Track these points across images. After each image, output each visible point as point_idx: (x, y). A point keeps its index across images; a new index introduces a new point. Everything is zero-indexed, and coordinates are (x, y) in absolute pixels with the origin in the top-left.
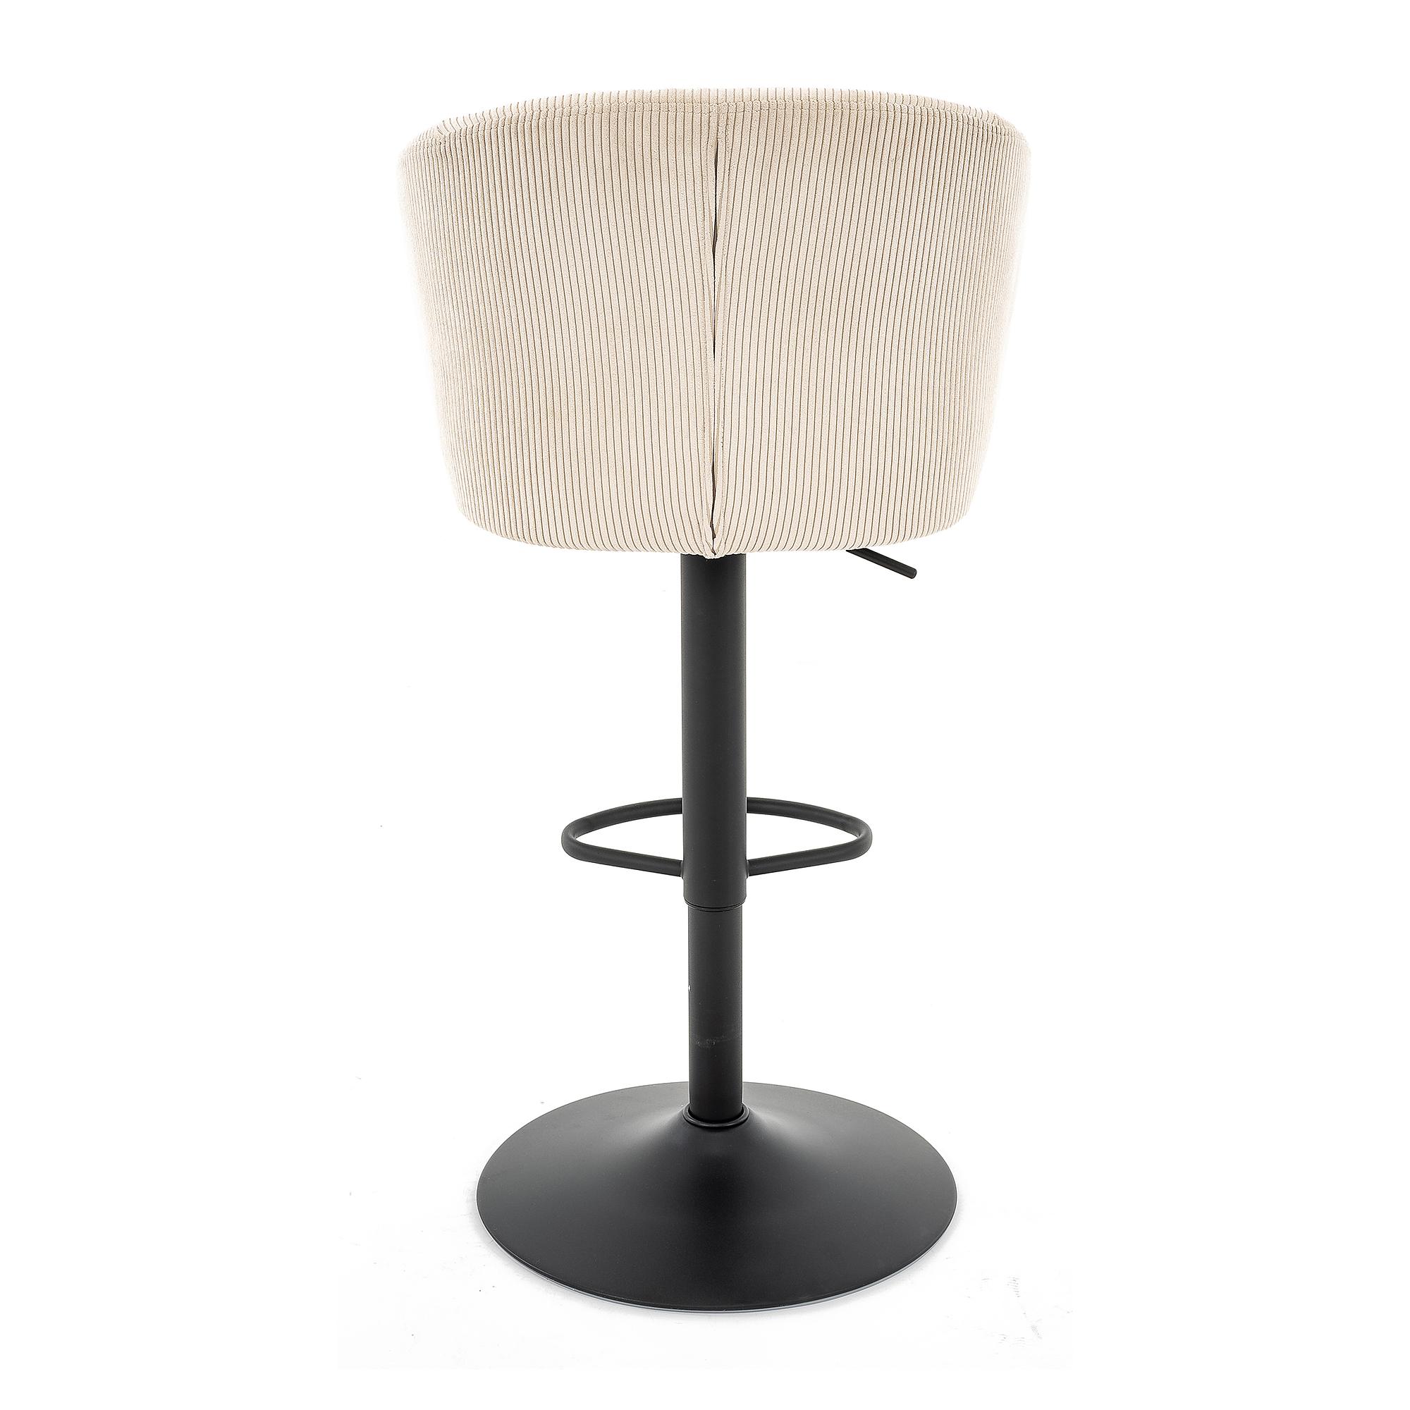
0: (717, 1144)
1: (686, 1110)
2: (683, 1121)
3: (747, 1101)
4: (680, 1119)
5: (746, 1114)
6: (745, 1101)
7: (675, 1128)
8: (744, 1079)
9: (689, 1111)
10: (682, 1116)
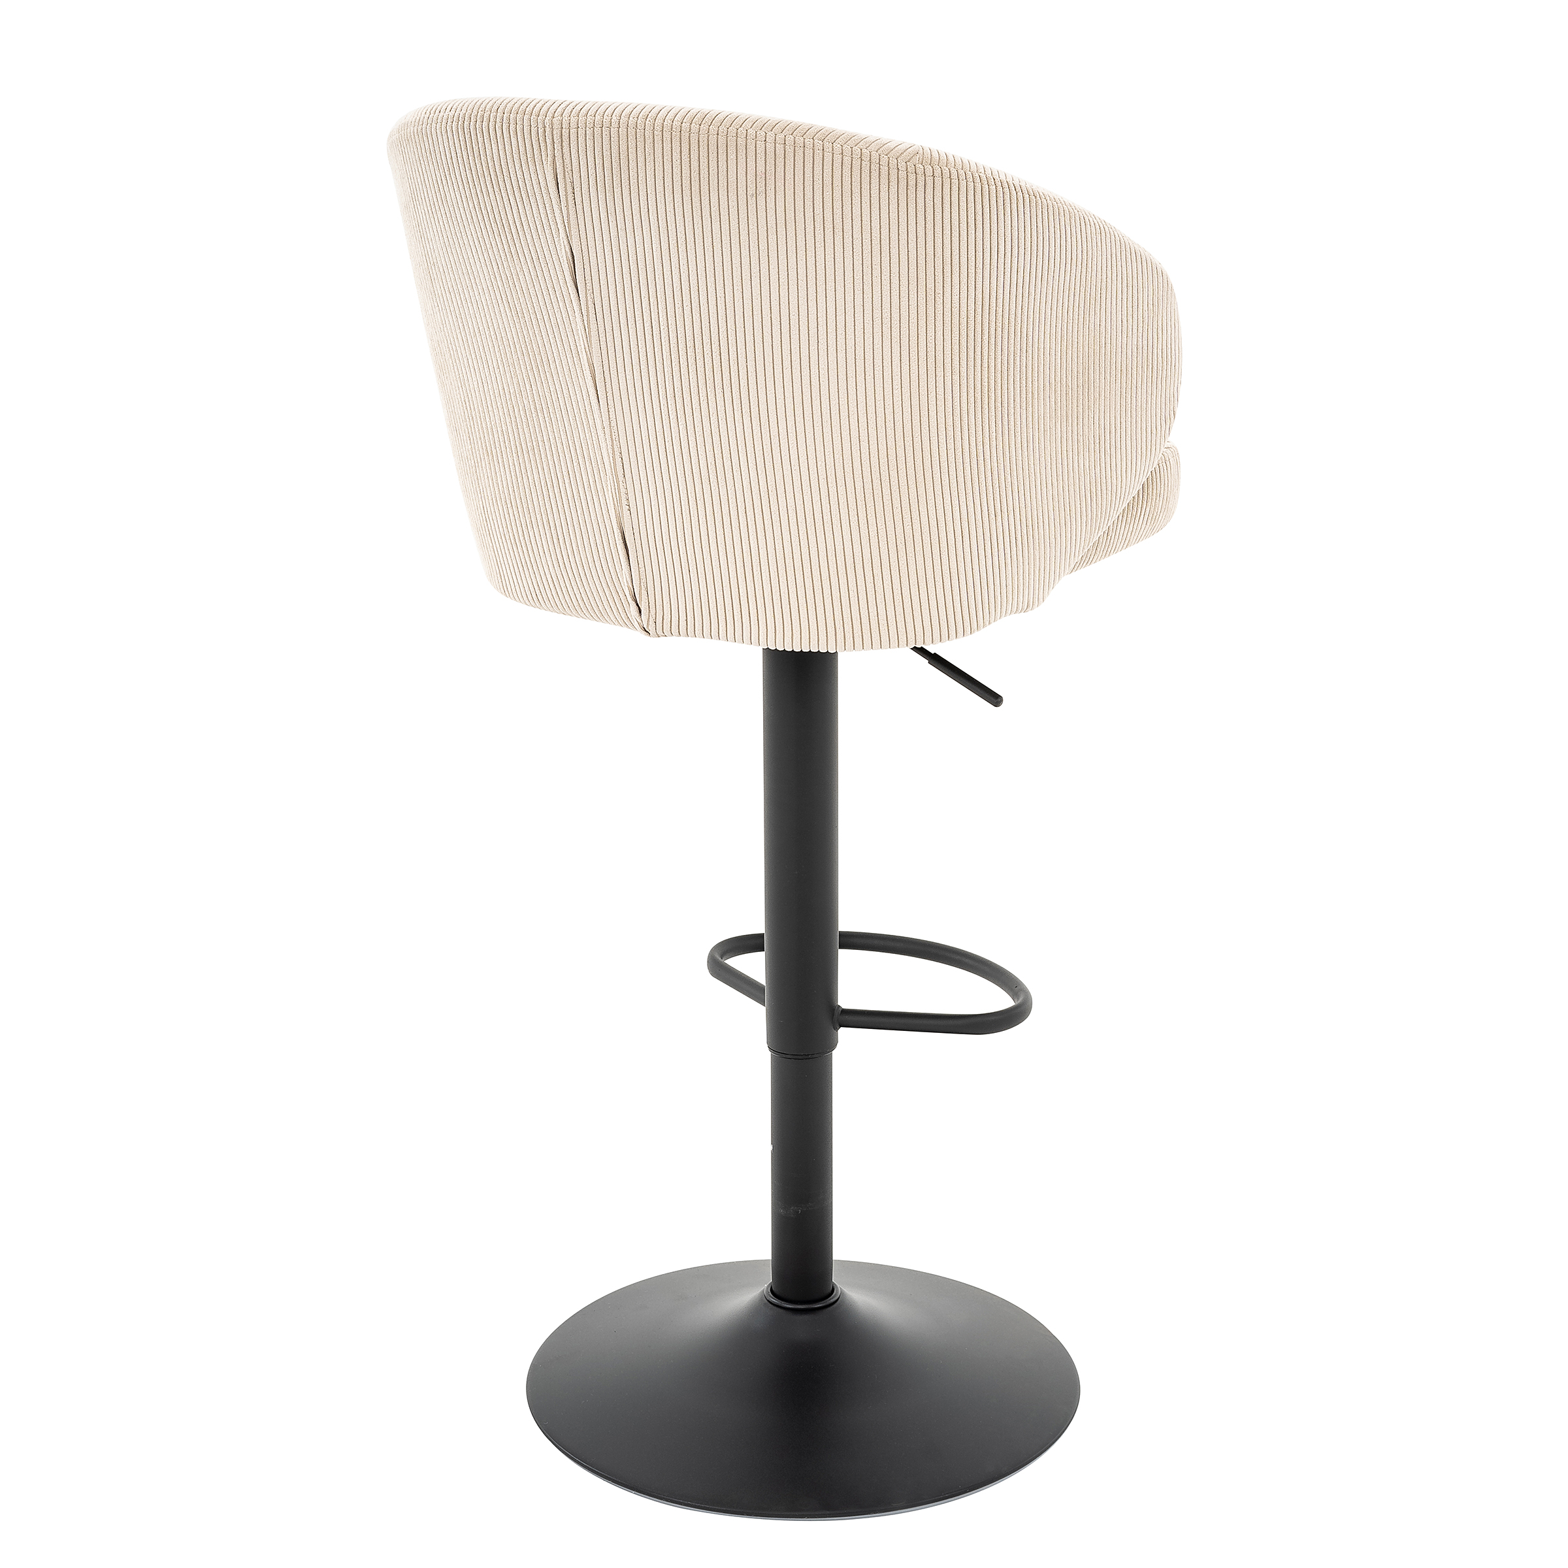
0: (803, 1328)
1: (767, 1288)
2: (765, 1302)
3: (837, 1279)
4: (761, 1300)
5: (837, 1292)
6: (835, 1279)
7: (755, 1310)
8: (835, 1257)
9: (771, 1289)
10: (763, 1296)
